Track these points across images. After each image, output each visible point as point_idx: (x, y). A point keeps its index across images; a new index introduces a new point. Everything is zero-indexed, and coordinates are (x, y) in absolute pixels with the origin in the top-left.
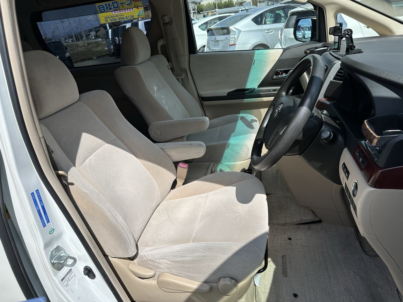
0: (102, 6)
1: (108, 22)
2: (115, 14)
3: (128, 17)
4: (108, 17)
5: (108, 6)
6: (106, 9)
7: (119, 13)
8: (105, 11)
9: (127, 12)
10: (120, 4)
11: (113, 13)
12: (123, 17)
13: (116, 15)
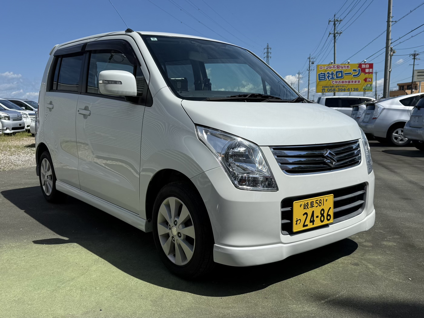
0: (324, 75)
1: (324, 91)
2: (337, 84)
3: (350, 89)
4: (327, 87)
5: (330, 75)
6: (327, 78)
7: (341, 84)
8: (325, 79)
9: (351, 83)
10: (345, 74)
11: (334, 82)
12: (345, 89)
13: (336, 86)
